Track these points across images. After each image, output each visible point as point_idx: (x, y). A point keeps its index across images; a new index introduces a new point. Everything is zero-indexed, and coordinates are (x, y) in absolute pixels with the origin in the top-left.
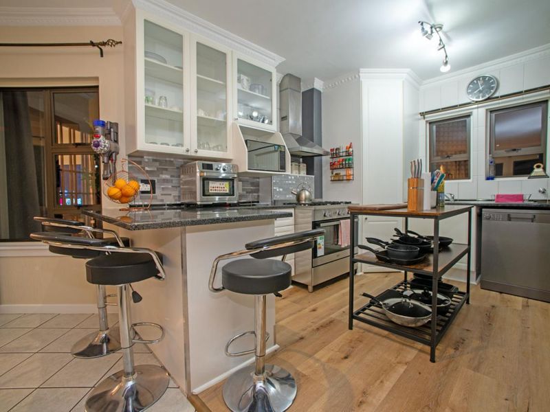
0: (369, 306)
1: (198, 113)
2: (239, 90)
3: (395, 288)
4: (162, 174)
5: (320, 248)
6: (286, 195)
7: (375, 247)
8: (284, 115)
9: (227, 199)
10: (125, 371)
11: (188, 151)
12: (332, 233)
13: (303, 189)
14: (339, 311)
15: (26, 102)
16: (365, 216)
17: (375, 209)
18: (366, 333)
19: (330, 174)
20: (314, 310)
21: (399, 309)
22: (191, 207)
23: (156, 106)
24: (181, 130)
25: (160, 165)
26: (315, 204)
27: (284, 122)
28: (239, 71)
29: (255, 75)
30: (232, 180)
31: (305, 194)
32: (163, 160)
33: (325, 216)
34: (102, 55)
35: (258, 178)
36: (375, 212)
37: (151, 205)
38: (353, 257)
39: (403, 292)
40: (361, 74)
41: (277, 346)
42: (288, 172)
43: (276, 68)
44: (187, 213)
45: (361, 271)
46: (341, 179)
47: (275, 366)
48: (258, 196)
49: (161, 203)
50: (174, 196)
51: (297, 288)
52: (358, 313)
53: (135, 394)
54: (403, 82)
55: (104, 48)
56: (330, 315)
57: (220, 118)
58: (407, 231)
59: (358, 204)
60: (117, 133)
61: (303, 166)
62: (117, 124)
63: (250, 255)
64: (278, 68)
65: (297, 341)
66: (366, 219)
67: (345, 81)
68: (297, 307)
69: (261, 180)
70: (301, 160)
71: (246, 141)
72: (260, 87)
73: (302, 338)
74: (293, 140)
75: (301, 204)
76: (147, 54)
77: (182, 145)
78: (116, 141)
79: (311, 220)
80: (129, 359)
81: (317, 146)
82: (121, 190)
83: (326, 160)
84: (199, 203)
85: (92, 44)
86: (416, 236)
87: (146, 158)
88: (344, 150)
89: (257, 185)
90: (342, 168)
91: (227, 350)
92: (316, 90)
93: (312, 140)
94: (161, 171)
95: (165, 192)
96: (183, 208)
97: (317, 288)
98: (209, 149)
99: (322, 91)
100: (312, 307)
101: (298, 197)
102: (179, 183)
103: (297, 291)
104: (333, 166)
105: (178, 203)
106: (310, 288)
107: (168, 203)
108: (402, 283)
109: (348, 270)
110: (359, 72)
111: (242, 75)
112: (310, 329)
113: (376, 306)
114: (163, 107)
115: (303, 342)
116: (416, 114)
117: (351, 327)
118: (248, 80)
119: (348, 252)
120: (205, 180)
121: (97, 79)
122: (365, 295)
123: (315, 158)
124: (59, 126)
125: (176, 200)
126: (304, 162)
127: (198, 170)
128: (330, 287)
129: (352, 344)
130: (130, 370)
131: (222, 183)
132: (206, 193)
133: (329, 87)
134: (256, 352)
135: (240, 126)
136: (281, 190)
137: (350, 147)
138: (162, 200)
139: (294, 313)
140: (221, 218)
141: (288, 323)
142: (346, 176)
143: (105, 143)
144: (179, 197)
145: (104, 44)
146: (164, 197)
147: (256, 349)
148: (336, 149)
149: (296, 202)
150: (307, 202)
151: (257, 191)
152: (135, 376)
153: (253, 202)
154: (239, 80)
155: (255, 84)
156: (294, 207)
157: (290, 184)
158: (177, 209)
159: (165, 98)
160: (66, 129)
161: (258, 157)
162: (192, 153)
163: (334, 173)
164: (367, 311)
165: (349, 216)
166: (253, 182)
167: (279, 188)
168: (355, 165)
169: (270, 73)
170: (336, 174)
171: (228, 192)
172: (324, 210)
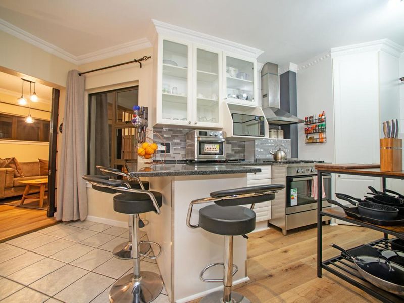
0: (340, 258)
1: (197, 96)
2: (228, 79)
3: (373, 245)
4: (174, 139)
5: (293, 199)
6: (266, 154)
7: (345, 203)
8: (264, 94)
9: (217, 157)
10: (135, 274)
11: (190, 123)
12: (306, 187)
13: (280, 150)
14: (309, 257)
15: (106, 100)
16: (337, 174)
17: (342, 168)
18: (336, 285)
19: (305, 138)
20: (286, 252)
21: (374, 269)
22: (192, 162)
23: (171, 94)
24: (186, 109)
25: (173, 133)
26: (289, 162)
27: (265, 99)
28: (228, 65)
29: (241, 66)
30: (221, 143)
31: (281, 154)
32: (175, 130)
33: (298, 172)
34: (141, 67)
35: (245, 142)
36: (342, 170)
37: (165, 161)
38: (321, 210)
39: (381, 251)
40: (331, 53)
41: (247, 279)
42: (267, 136)
43: (257, 59)
44: (189, 166)
45: (335, 223)
46: (315, 141)
47: (245, 298)
48: (244, 155)
49: (173, 159)
50: (182, 155)
51: (273, 230)
52: (328, 263)
53: (140, 292)
54: (379, 52)
55: (142, 62)
56: (299, 259)
57: (214, 99)
58: (385, 190)
59: (331, 163)
60: (147, 114)
61: (281, 133)
62: (147, 108)
63: (215, 202)
64: (258, 59)
65: (266, 277)
66: (339, 176)
67: (317, 61)
68: (271, 246)
69: (246, 143)
70: (280, 127)
71: (232, 115)
72: (245, 74)
73: (271, 276)
74: (272, 112)
75: (277, 162)
76: (164, 61)
77: (187, 120)
78: (147, 119)
79: (285, 175)
80: (137, 266)
81: (293, 116)
82: (145, 150)
83: (301, 127)
84: (196, 160)
85: (136, 61)
86: (397, 196)
87: (164, 129)
88: (317, 117)
89: (244, 147)
90: (315, 133)
91: (201, 276)
92: (291, 72)
93: (289, 112)
94: (174, 137)
95: (176, 152)
96: (187, 163)
97: (290, 232)
98: (207, 121)
99: (297, 72)
100: (284, 249)
101: (275, 156)
102: (186, 146)
103: (273, 233)
104: (307, 132)
105: (185, 159)
106: (284, 232)
107: (178, 159)
108: (382, 241)
109: (316, 221)
110: (330, 51)
111: (230, 67)
112: (280, 268)
113: (348, 260)
114: (175, 95)
115: (271, 280)
116: (396, 80)
117: (320, 275)
118: (234, 70)
119: (315, 205)
120: (201, 143)
121: (138, 81)
122: (334, 246)
123: (291, 125)
124: (123, 112)
125: (183, 157)
126: (282, 129)
127: (196, 136)
128: (303, 233)
129: (320, 293)
130: (137, 274)
131: (213, 145)
132: (202, 152)
133: (303, 68)
134: (224, 282)
135: (228, 104)
136: (262, 150)
137: (322, 115)
138: (174, 157)
139: (267, 252)
140: (198, 171)
141: (261, 259)
142: (319, 139)
143: (139, 120)
144: (185, 155)
145: (142, 59)
146: (175, 155)
147: (224, 279)
148: (310, 118)
149: (273, 160)
150: (283, 161)
151: (244, 151)
152: (141, 278)
153: (240, 160)
154: (228, 71)
155: (241, 73)
156: (272, 165)
157: (269, 146)
158: (185, 163)
159: (176, 88)
160: (127, 114)
161: (249, 127)
162: (193, 125)
163: (308, 137)
164: (337, 263)
165: (316, 173)
166: (241, 144)
167: (260, 149)
168: (327, 130)
169: (252, 63)
170: (311, 138)
171: (218, 152)
172: (297, 167)
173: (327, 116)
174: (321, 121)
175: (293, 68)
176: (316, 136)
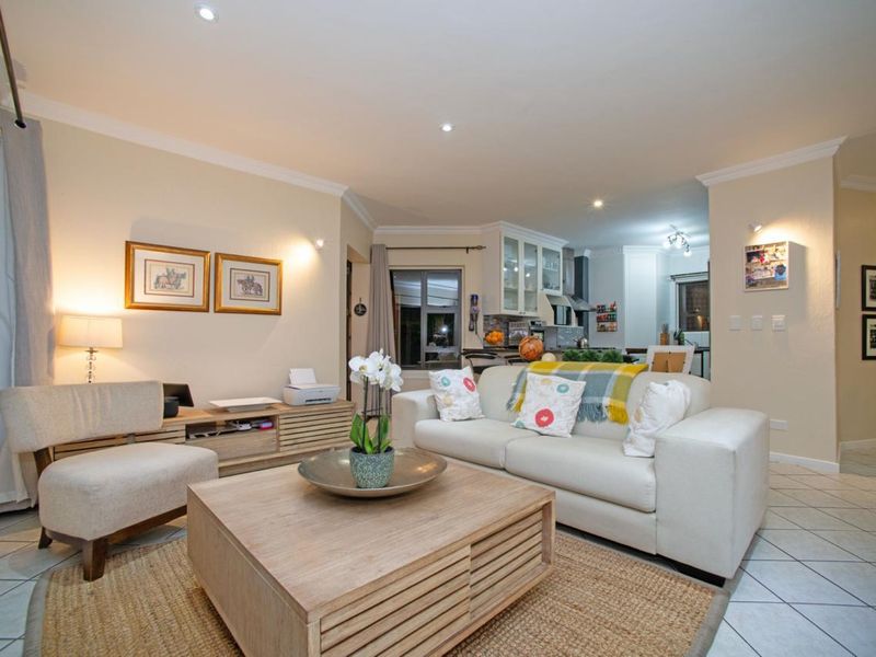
1: (524, 288)
2: (543, 269)
6: (565, 341)
13: (583, 338)
19: (596, 326)
30: (543, 331)
31: (584, 342)
34: (467, 253)
40: (624, 250)
46: (606, 329)
54: (657, 255)
72: (552, 263)
77: (517, 310)
81: (585, 304)
83: (593, 315)
85: (467, 248)
88: (609, 307)
90: (607, 321)
92: (585, 257)
93: (582, 298)
99: (589, 258)
101: (579, 343)
104: (598, 320)
110: (622, 248)
116: (668, 277)
120: (532, 332)
133: (594, 255)
135: (546, 295)
137: (614, 305)
142: (610, 327)
145: (474, 248)
148: (602, 306)
157: (568, 334)
168: (618, 319)
169: (558, 252)
170: (602, 326)
173: (617, 307)
174: (613, 310)
175: (587, 253)
176: (607, 324)
